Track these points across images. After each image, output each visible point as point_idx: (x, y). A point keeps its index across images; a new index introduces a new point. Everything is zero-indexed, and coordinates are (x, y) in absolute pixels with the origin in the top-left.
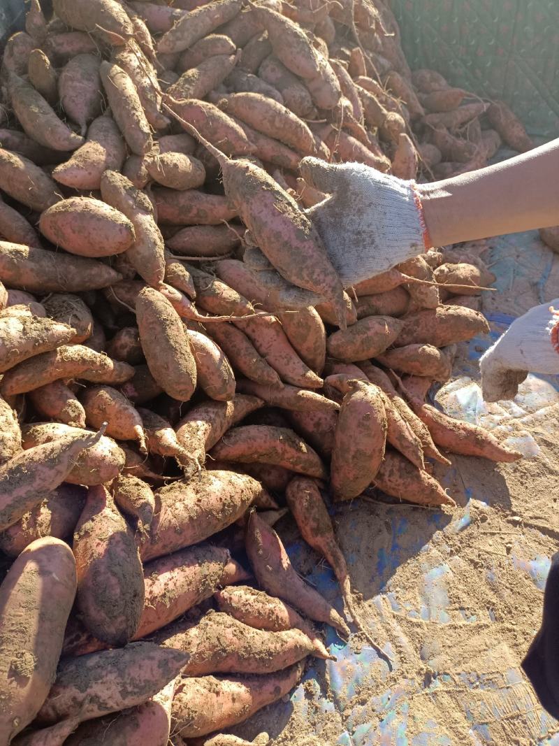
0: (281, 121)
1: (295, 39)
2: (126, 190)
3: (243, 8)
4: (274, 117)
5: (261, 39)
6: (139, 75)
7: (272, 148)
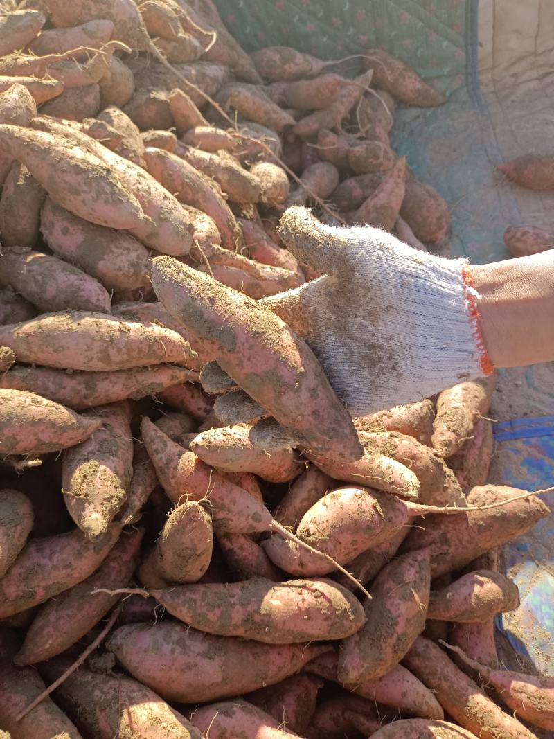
0: (119, 350)
1: (79, 177)
4: (105, 350)
5: (21, 181)
7: (124, 385)
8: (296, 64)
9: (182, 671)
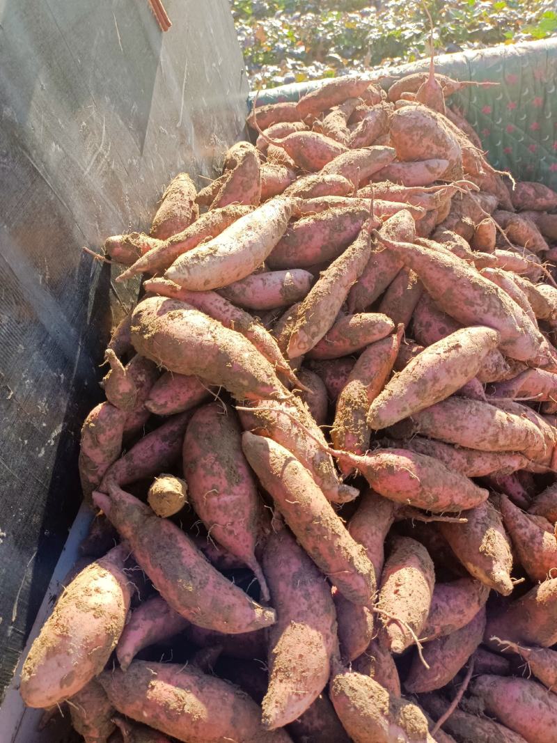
1: (476, 293)
2: (387, 717)
3: (374, 247)
5: (410, 287)
6: (299, 439)
7: (491, 464)
8: (547, 199)
9: (550, 725)
